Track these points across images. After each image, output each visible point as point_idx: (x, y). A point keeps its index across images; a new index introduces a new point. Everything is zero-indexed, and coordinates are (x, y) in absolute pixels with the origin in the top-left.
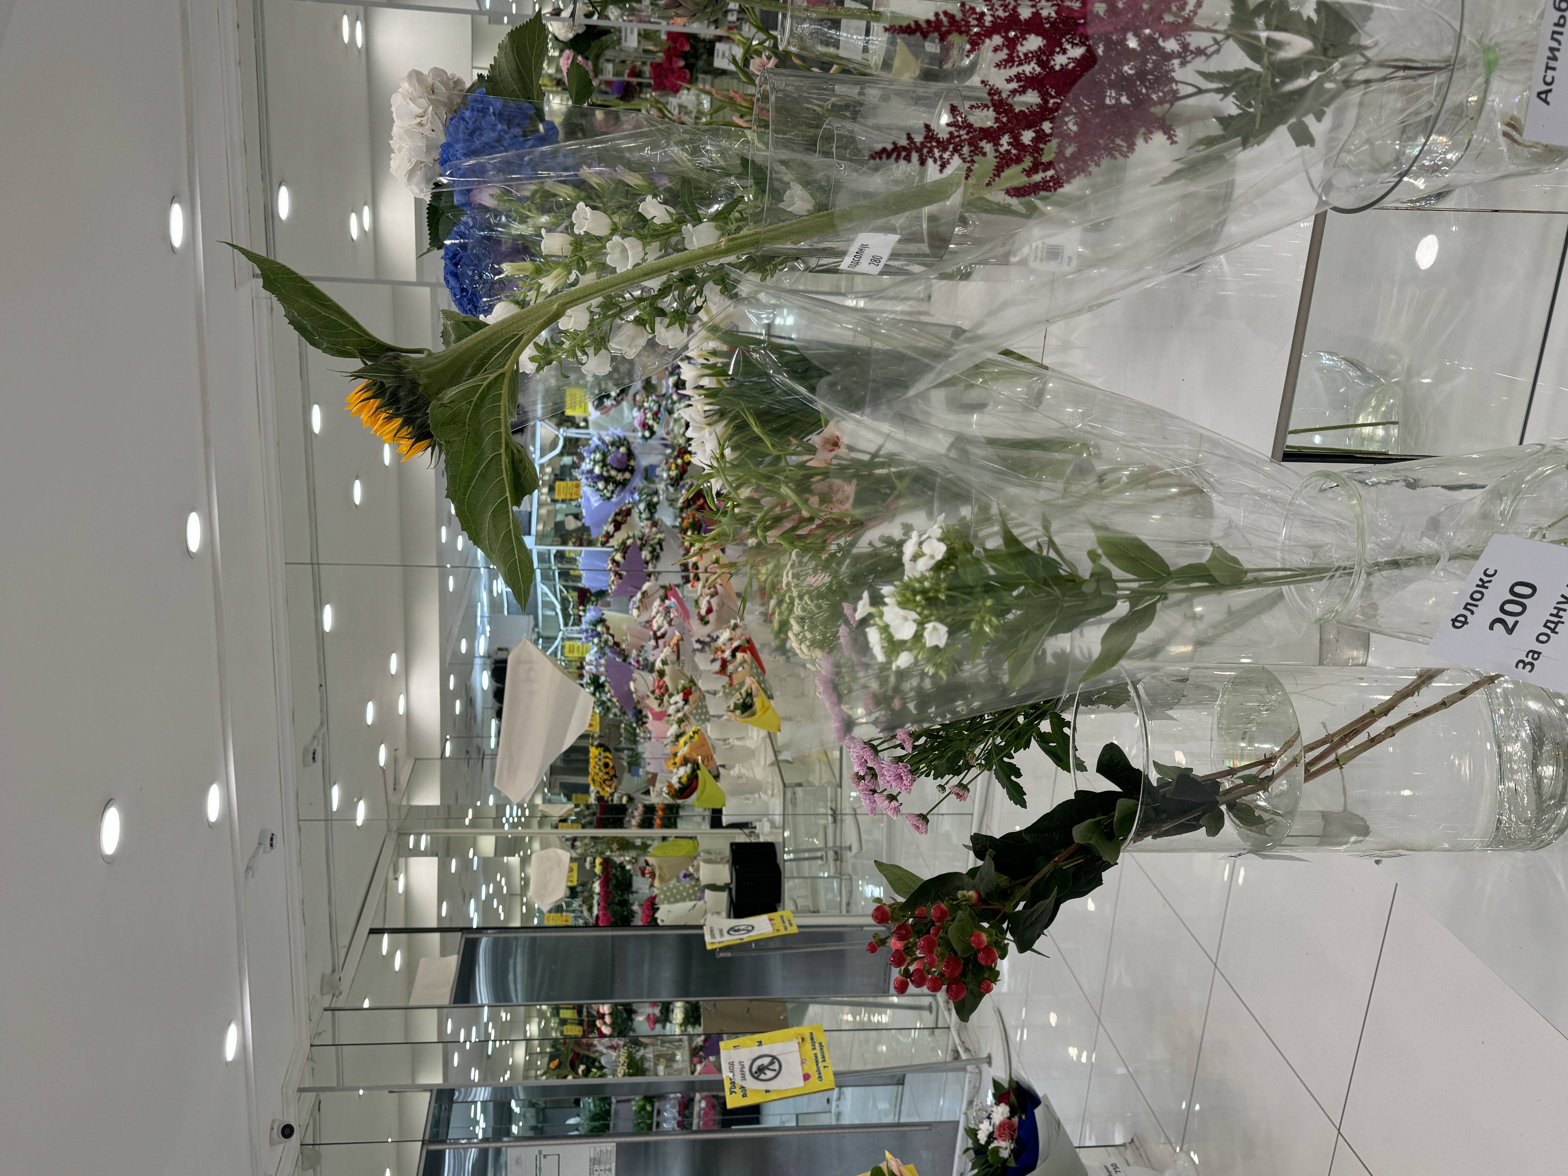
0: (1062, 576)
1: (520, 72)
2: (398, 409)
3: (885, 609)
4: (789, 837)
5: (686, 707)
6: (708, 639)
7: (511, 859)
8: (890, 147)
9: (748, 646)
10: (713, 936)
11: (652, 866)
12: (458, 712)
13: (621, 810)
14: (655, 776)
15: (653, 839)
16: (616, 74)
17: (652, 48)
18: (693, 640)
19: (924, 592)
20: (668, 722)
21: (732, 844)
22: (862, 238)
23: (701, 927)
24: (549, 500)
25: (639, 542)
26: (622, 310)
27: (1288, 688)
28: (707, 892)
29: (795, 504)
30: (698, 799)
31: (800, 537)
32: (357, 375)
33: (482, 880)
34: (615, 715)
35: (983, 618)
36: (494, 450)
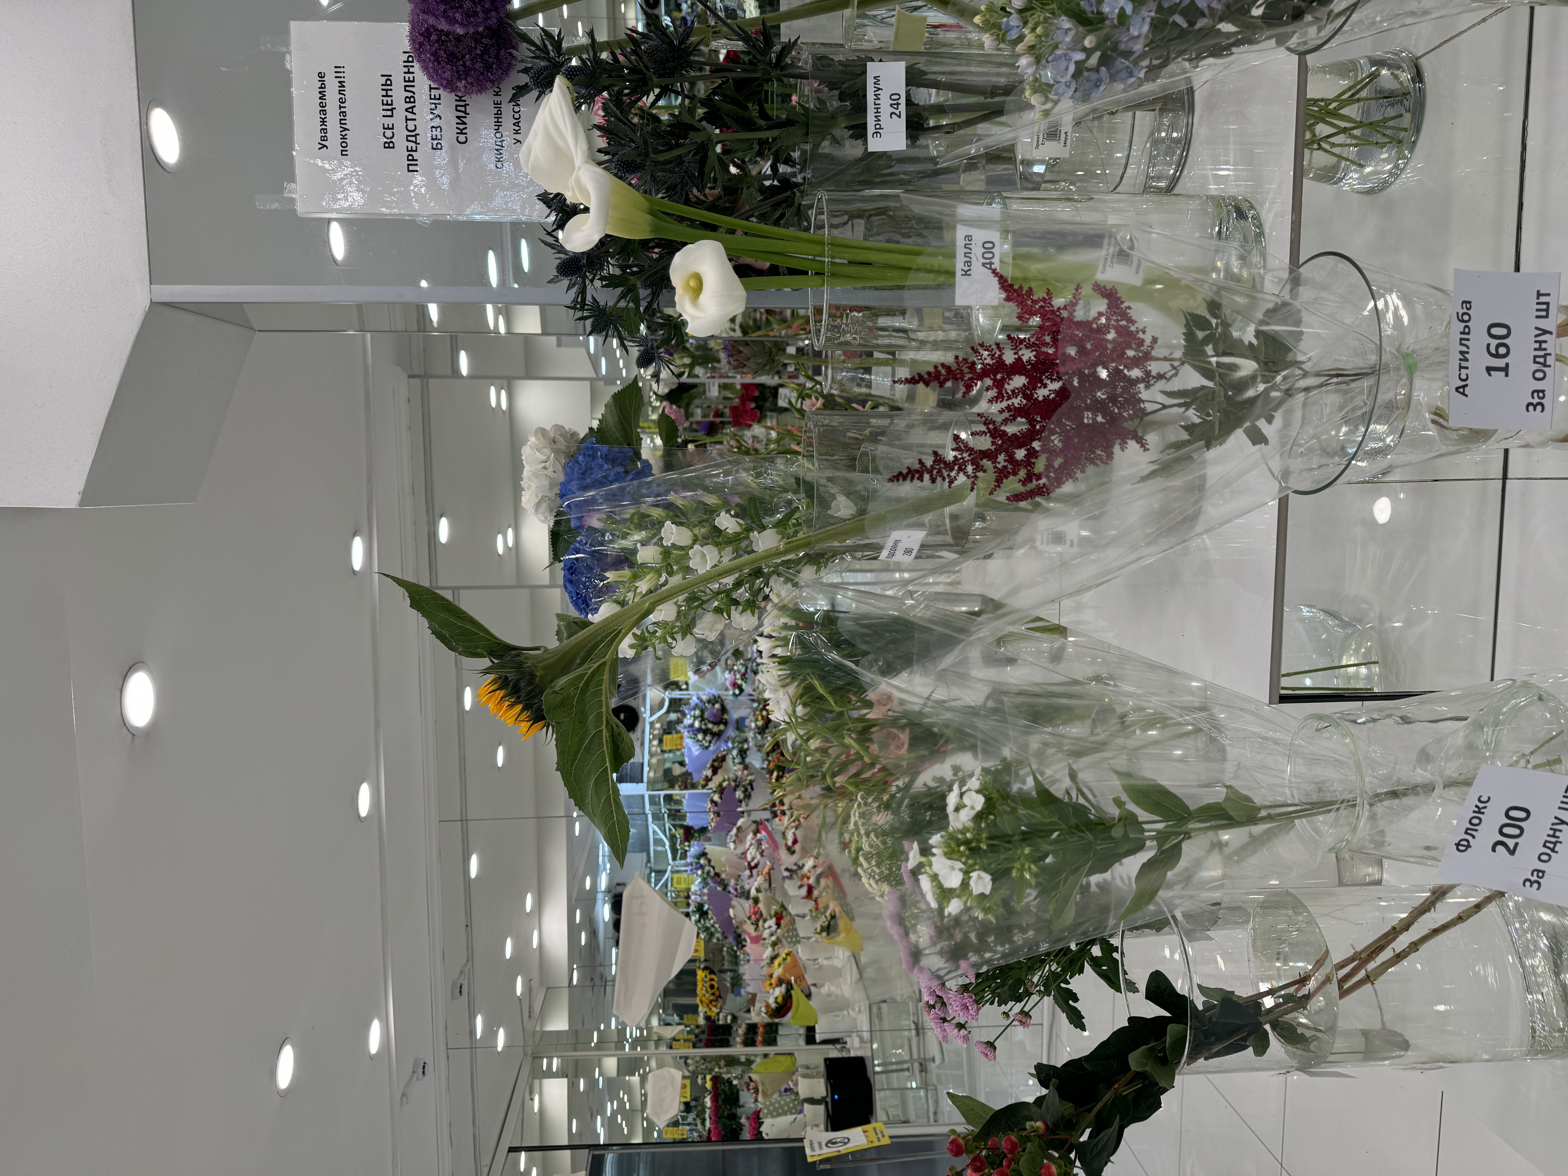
0: (1091, 821)
1: (622, 423)
2: (519, 697)
3: (933, 859)
4: (878, 1049)
5: (779, 931)
6: (795, 868)
7: (632, 1078)
8: (905, 471)
9: (830, 872)
10: (813, 1149)
11: (755, 1082)
12: (583, 943)
13: (727, 1030)
14: (754, 996)
15: (756, 1056)
16: (704, 416)
17: (730, 395)
18: (783, 868)
19: (967, 842)
20: (763, 945)
21: (826, 1060)
22: (895, 535)
23: (801, 1140)
24: (659, 750)
25: (733, 784)
26: (703, 602)
27: (1312, 910)
28: (806, 1105)
29: (858, 753)
30: (793, 1018)
31: (865, 781)
32: (486, 672)
33: (607, 1098)
34: (718, 939)
35: (1023, 865)
36: (596, 727)
